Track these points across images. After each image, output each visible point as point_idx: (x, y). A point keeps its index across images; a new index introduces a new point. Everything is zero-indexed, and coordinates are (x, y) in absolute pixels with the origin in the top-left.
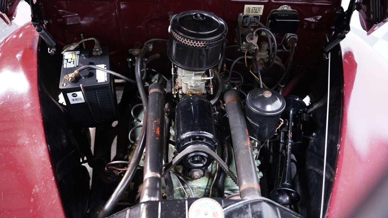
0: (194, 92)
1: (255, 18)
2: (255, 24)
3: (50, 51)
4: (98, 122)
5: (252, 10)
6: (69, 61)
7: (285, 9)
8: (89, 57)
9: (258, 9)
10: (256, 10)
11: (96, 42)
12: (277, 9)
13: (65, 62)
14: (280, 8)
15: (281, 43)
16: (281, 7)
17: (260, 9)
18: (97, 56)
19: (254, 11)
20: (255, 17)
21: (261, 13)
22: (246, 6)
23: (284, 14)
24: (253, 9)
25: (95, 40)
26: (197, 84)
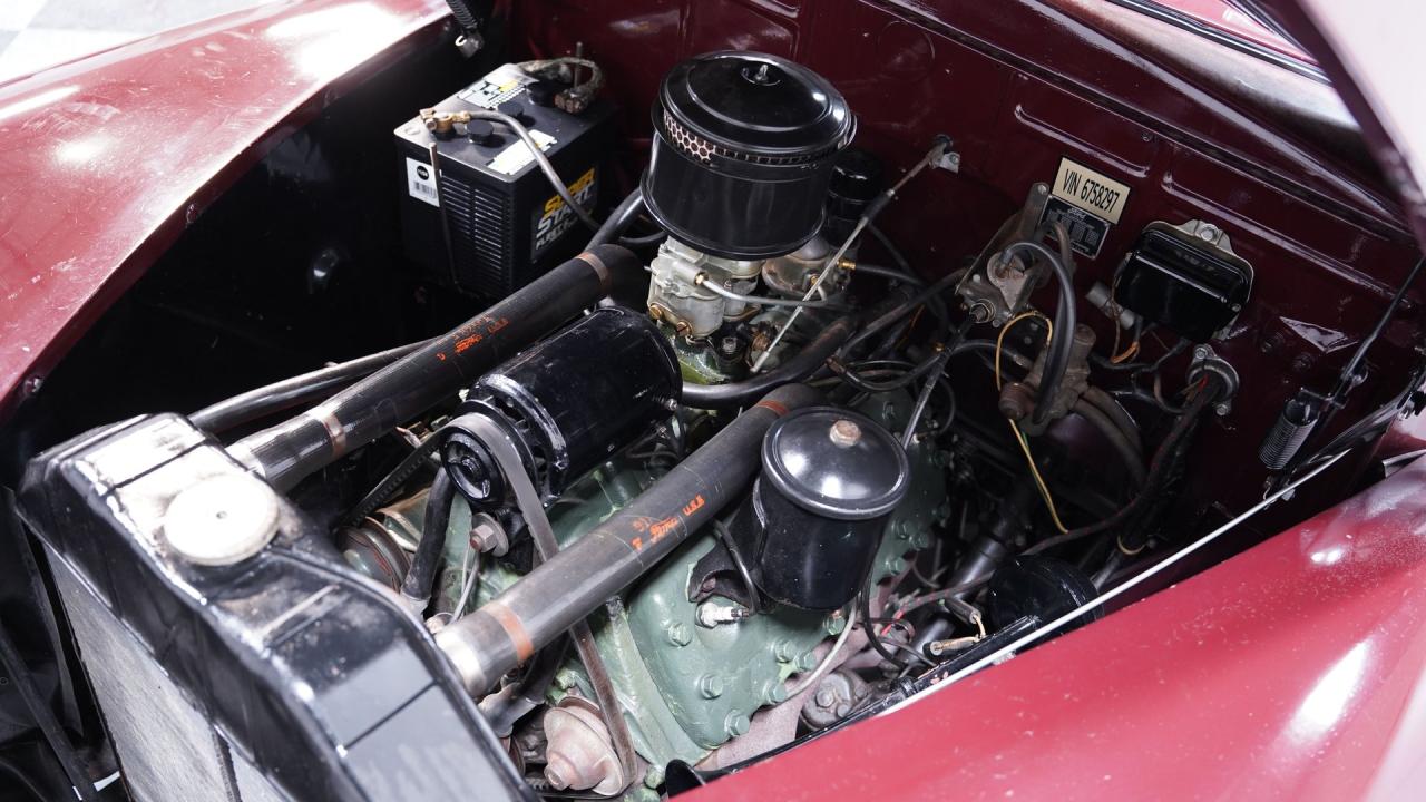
0: (672, 318)
1: (1091, 227)
2: (1087, 250)
3: (460, 41)
4: (461, 291)
5: (1085, 188)
6: (486, 89)
7: (1206, 237)
8: (542, 105)
9: (1105, 193)
10: (1100, 195)
11: (593, 78)
12: (1177, 225)
13: (480, 84)
14: (1188, 228)
15: (1155, 367)
16: (1193, 223)
17: (1115, 197)
18: (564, 111)
19: (1093, 194)
20: (1088, 219)
21: (1114, 214)
22: (1067, 165)
23: (1196, 257)
24: (1089, 186)
25: (595, 73)
26: (677, 289)
